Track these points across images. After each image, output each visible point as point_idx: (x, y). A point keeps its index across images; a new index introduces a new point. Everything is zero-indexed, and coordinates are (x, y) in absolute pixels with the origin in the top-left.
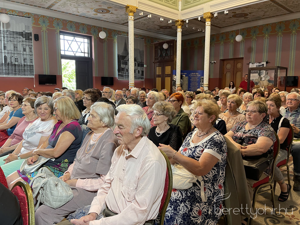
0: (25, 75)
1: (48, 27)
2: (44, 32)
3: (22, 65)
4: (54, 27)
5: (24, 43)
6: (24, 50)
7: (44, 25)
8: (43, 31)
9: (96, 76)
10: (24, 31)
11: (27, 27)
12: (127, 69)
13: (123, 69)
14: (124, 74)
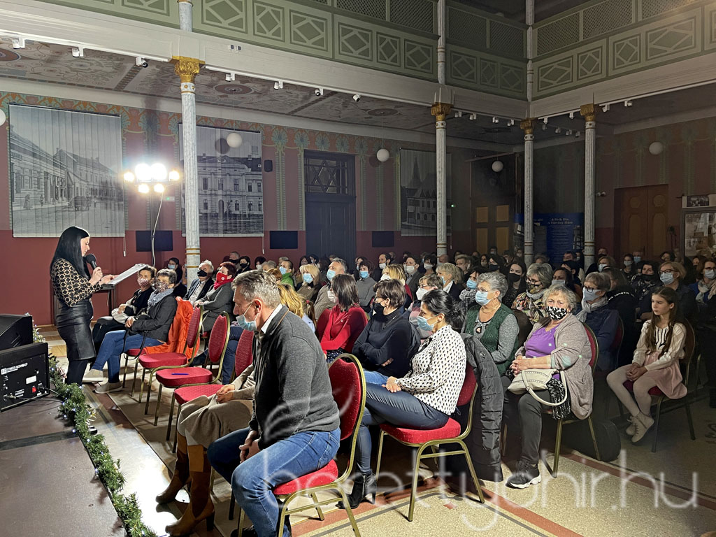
0: (250, 233)
1: (286, 147)
2: (280, 154)
3: (245, 215)
4: (295, 145)
5: (251, 177)
6: (250, 189)
7: (280, 143)
8: (278, 154)
9: (362, 230)
10: (250, 156)
11: (254, 149)
12: (418, 214)
13: (411, 215)
14: (413, 225)
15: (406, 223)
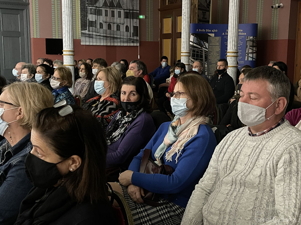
9: (35, 37)
12: (100, 23)
13: (92, 24)
14: (94, 33)
15: (87, 32)
